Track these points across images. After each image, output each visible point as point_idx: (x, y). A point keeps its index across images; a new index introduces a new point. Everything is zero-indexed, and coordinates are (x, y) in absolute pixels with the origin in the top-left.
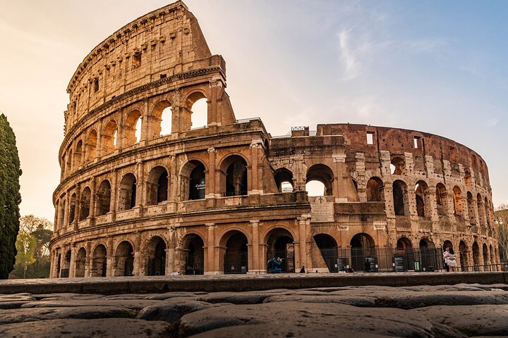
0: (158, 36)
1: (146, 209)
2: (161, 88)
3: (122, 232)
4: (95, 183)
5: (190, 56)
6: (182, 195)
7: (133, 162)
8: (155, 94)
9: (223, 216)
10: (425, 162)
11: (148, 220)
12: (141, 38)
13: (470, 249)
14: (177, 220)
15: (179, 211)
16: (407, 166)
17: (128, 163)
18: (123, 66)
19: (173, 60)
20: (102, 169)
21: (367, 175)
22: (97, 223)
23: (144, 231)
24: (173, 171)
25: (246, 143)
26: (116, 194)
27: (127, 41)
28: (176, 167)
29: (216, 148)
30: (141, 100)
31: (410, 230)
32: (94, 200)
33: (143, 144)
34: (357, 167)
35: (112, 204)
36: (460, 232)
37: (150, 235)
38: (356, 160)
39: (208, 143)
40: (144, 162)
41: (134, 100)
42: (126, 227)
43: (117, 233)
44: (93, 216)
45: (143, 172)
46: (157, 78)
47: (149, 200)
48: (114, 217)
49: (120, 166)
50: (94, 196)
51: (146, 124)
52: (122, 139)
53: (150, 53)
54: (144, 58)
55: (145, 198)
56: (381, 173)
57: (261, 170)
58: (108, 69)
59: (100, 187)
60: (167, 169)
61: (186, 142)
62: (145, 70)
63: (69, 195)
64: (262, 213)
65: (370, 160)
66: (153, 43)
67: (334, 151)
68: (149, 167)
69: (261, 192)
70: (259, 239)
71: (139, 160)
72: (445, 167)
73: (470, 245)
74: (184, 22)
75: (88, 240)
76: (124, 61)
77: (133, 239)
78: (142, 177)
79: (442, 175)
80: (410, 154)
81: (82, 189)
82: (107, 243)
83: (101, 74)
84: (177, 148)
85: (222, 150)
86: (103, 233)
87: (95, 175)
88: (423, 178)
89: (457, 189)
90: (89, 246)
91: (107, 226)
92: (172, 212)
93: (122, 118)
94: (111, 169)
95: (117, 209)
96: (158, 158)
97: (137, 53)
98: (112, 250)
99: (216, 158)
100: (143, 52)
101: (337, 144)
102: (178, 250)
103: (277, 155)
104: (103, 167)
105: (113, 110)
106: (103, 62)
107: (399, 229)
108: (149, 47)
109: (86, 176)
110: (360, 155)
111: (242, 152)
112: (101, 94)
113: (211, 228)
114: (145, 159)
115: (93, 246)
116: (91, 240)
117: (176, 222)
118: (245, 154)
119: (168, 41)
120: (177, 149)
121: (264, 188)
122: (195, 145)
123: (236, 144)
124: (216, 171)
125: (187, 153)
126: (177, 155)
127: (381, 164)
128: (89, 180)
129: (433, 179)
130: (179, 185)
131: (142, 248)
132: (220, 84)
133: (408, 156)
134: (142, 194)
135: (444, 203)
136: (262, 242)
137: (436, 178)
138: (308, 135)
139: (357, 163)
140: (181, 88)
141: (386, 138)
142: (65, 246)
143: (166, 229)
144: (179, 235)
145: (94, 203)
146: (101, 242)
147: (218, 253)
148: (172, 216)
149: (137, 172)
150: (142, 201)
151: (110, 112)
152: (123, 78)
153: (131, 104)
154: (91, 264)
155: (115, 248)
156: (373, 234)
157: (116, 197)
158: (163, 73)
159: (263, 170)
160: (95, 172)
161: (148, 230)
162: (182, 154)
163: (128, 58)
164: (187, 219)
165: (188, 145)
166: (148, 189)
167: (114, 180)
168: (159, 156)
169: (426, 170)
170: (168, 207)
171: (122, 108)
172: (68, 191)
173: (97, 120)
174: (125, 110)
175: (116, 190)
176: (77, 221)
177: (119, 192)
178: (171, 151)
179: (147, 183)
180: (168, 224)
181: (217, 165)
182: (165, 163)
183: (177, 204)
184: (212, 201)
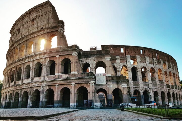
0: (40, 13)
1: (34, 79)
2: (40, 33)
3: (24, 88)
4: (16, 68)
5: (51, 21)
6: (47, 74)
7: (30, 60)
8: (38, 35)
9: (61, 82)
10: (145, 59)
11: (34, 83)
12: (35, 14)
13: (166, 95)
14: (44, 83)
15: (46, 79)
16: (138, 61)
17: (28, 61)
18: (28, 25)
19: (45, 22)
20: (19, 63)
21: (121, 65)
22: (16, 84)
23: (33, 87)
24: (44, 64)
25: (71, 54)
26: (23, 73)
27: (30, 15)
28: (45, 63)
29: (59, 56)
30: (33, 37)
31: (139, 87)
32: (16, 75)
33: (33, 54)
34: (117, 62)
35: (22, 77)
36: (161, 88)
37: (34, 89)
38: (116, 59)
39: (57, 53)
40: (33, 61)
41: (31, 37)
42: (26, 86)
43: (23, 88)
44: (15, 81)
45: (33, 65)
46: (39, 29)
47: (35, 75)
48: (22, 82)
49: (25, 62)
50: (16, 73)
51: (35, 46)
52: (26, 52)
53: (37, 19)
54: (35, 21)
55: (33, 74)
56: (127, 64)
57: (76, 64)
58: (23, 25)
59: (18, 70)
60: (42, 63)
61: (48, 53)
62: (35, 26)
63: (8, 73)
64: (76, 81)
65: (122, 59)
66: (39, 16)
67: (106, 56)
68: (35, 63)
69: (76, 73)
70: (75, 91)
71: (32, 60)
72: (154, 61)
73: (166, 93)
74: (50, 8)
75: (13, 90)
76: (29, 22)
77: (28, 90)
78: (33, 67)
79: (153, 64)
80: (139, 56)
81: (12, 70)
82: (19, 92)
83: (21, 27)
84: (45, 55)
85: (62, 56)
86: (18, 88)
87: (16, 65)
88: (145, 66)
89: (160, 70)
90: (13, 93)
91: (20, 85)
92: (43, 80)
93: (27, 44)
94: (22, 63)
95: (23, 79)
96: (39, 59)
97: (33, 20)
98: (21, 94)
99: (59, 59)
100: (35, 19)
101: (107, 53)
102: (45, 95)
103: (84, 58)
104: (19, 62)
105: (24, 41)
106: (22, 23)
107: (134, 87)
108: (37, 18)
109: (14, 65)
110: (118, 57)
111: (69, 57)
112: (20, 35)
113: (57, 87)
114: (34, 59)
115: (15, 93)
116: (14, 90)
117: (44, 84)
119: (44, 15)
120: (45, 56)
121: (77, 71)
122: (52, 54)
123: (67, 54)
124: (59, 64)
125: (49, 57)
126: (45, 58)
127: (127, 61)
128: (14, 67)
129: (149, 66)
130: (46, 69)
131: (31, 94)
132: (62, 31)
133: (138, 57)
134: (32, 73)
135: (154, 76)
136: (76, 92)
137: (150, 65)
138: (96, 50)
139: (117, 60)
140: (47, 33)
141: (129, 50)
142: (6, 92)
143: (40, 86)
144: (45, 89)
145: (16, 76)
146: (18, 91)
147: (59, 96)
148: (43, 82)
149: (31, 64)
151: (23, 41)
152: (28, 29)
153: (30, 39)
154: (14, 100)
155: (22, 94)
156: (121, 89)
157: (23, 74)
158: (42, 27)
159: (77, 64)
160: (17, 64)
161: (34, 87)
162: (47, 58)
163: (30, 21)
164: (48, 83)
165: (49, 55)
166: (35, 71)
167: (23, 67)
168: (39, 58)
169: (146, 62)
170: (41, 78)
171: (27, 40)
172: (8, 71)
173: (19, 44)
174: (28, 41)
175: (23, 71)
176: (10, 83)
177: (24, 72)
178: (43, 57)
179: (35, 69)
180: (41, 85)
181: (60, 62)
182: (41, 61)
183: (45, 77)
184: (57, 76)
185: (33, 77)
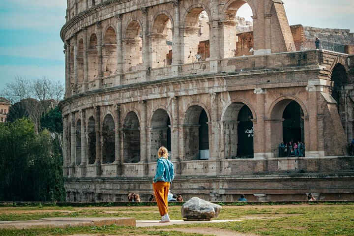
1: (185, 164)
6: (227, 149)
7: (165, 95)
9: (276, 185)
11: (187, 181)
14: (220, 185)
15: (224, 172)
17: (159, 96)
20: (127, 97)
22: (126, 175)
24: (214, 116)
26: (146, 135)
28: (217, 110)
29: (263, 89)
30: (170, 3)
32: (120, 137)
35: (142, 149)
39: (254, 81)
40: (178, 98)
44: (120, 161)
45: (178, 111)
47: (188, 150)
48: (147, 169)
49: (149, 97)
50: (119, 132)
52: (149, 53)
55: (182, 148)
57: (321, 123)
59: (126, 120)
60: (206, 111)
61: (226, 78)
64: (322, 184)
68: (184, 105)
69: (322, 155)
71: (172, 95)
75: (117, 195)
78: (178, 119)
84: (216, 84)
85: (272, 92)
91: (139, 181)
92: (214, 174)
93: (147, 22)
94: (139, 99)
95: (149, 157)
96: (196, 95)
99: (265, 102)
109: (108, 100)
111: (297, 95)
114: (180, 94)
117: (220, 188)
118: (301, 99)
120: (218, 86)
121: (326, 148)
122: (238, 82)
123: (288, 85)
124: (265, 120)
125: (230, 92)
126: (218, 94)
128: (111, 106)
130: (222, 135)
134: (178, 138)
145: (120, 142)
148: (215, 179)
149: (171, 109)
150: (179, 152)
157: (147, 141)
159: (324, 123)
162: (223, 93)
164: (233, 186)
165: (230, 82)
166: (185, 135)
167: (143, 115)
168: (196, 92)
170: (210, 166)
171: (147, 8)
172: (84, 111)
173: (116, 16)
174: (150, 10)
175: (146, 130)
176: (99, 162)
177: (150, 133)
178: (210, 88)
179: (184, 127)
180: (210, 188)
181: (266, 111)
182: (204, 102)
183: (221, 162)
184: (261, 163)
185: (181, 156)
